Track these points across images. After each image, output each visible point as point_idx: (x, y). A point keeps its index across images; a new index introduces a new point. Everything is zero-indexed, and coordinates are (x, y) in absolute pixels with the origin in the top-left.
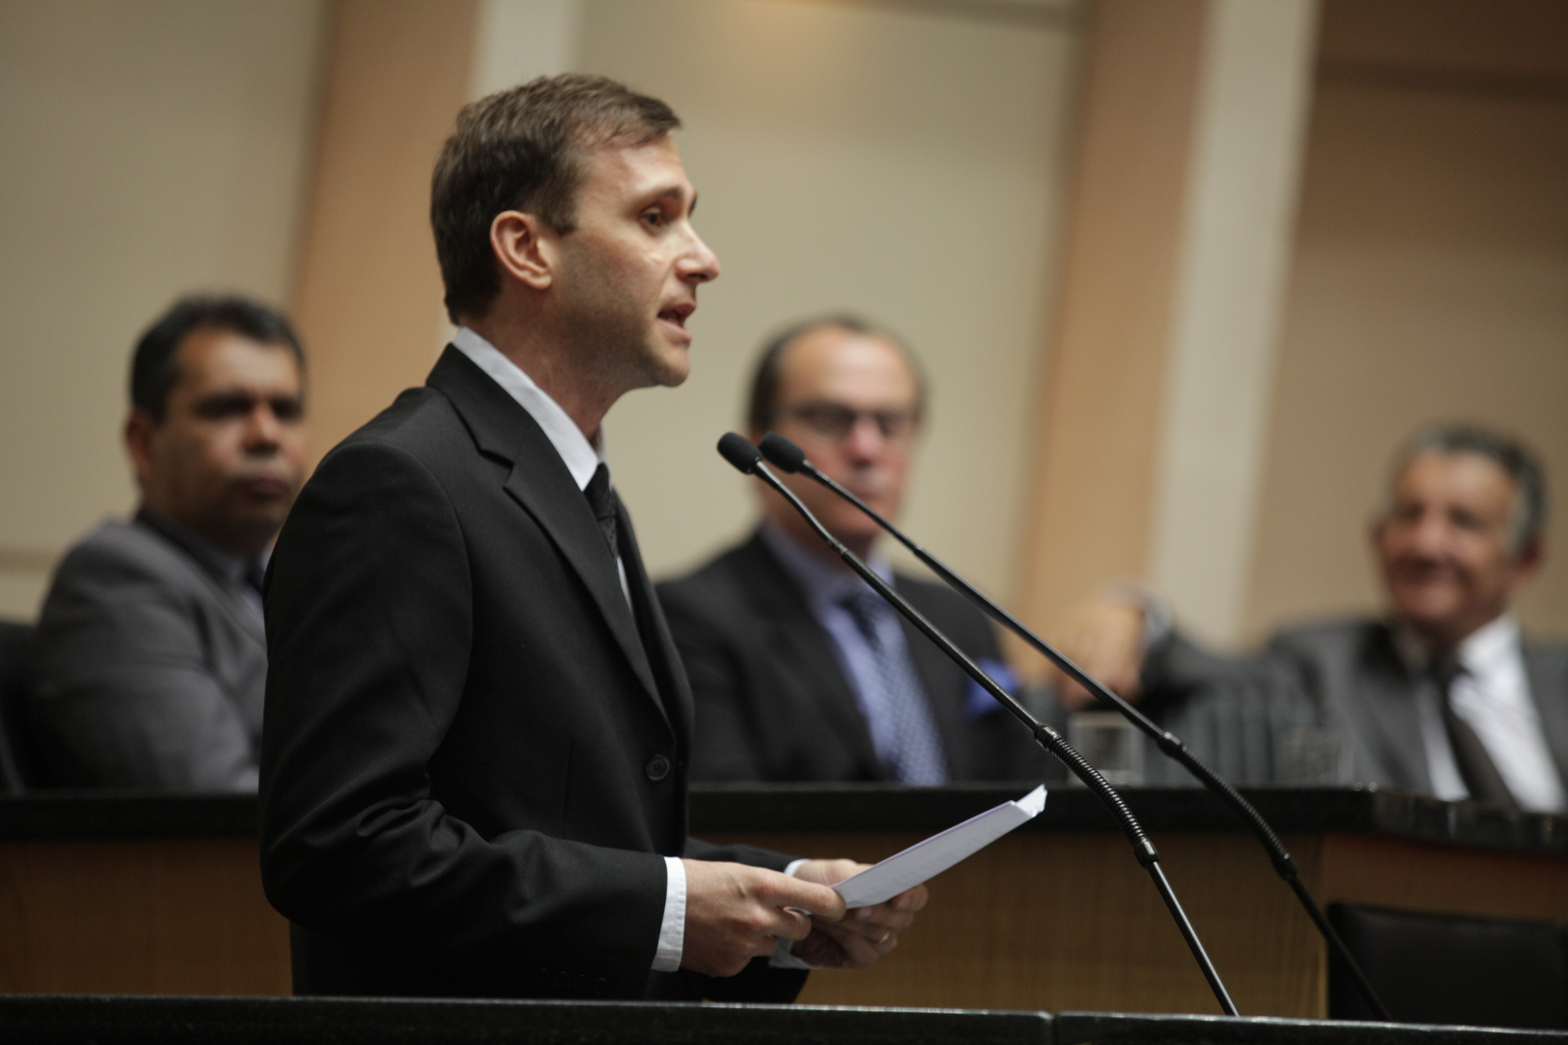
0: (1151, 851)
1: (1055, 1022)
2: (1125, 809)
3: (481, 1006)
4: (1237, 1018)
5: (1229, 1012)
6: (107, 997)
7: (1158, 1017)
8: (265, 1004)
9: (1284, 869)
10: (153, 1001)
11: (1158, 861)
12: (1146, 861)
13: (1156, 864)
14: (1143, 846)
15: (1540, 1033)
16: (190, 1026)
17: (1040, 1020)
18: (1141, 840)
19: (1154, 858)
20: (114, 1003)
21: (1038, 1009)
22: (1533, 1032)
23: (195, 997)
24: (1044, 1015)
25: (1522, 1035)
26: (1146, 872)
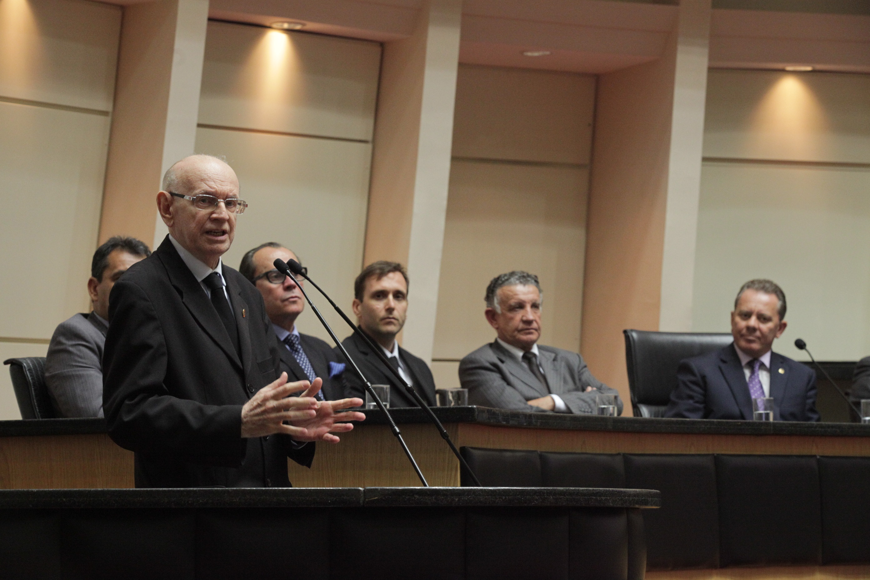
0: (398, 431)
1: (364, 491)
2: (389, 415)
3: (165, 490)
4: (428, 487)
5: (425, 486)
6: (35, 490)
7: (400, 488)
8: (90, 491)
9: (444, 436)
10: (51, 491)
11: (400, 434)
12: (396, 434)
13: (400, 435)
14: (395, 429)
15: (529, 488)
16: (64, 500)
17: (359, 490)
18: (394, 427)
19: (399, 433)
20: (38, 492)
21: (359, 487)
22: (527, 488)
23: (66, 489)
24: (360, 488)
25: (523, 489)
26: (396, 439)
